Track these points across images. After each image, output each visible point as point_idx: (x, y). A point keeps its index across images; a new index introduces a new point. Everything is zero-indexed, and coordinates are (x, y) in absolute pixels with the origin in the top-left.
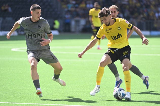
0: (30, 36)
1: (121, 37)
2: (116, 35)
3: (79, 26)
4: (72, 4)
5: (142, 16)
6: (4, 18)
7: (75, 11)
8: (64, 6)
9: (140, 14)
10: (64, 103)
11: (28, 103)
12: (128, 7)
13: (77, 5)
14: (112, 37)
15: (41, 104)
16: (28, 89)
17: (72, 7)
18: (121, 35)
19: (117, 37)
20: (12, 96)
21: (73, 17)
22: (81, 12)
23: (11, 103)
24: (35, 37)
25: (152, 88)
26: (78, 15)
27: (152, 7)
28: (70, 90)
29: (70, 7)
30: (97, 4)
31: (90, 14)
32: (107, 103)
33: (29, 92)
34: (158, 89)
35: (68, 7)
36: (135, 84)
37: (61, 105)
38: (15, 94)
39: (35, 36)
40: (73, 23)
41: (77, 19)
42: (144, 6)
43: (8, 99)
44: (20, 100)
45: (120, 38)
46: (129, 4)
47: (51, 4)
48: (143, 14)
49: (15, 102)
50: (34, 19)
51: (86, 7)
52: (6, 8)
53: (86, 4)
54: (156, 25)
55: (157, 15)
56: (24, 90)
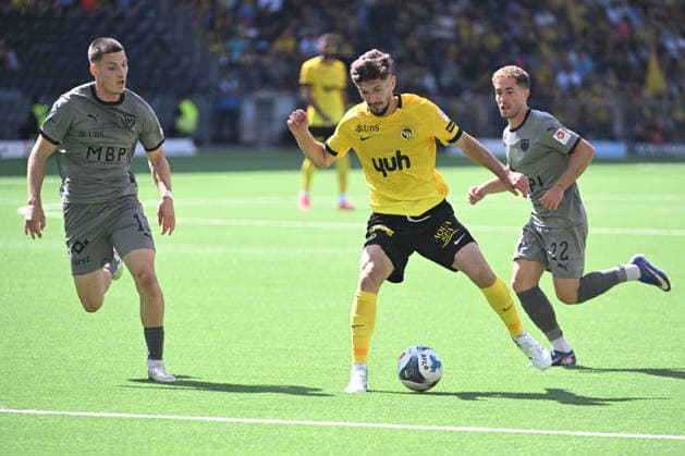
0: (94, 152)
1: (408, 166)
2: (390, 156)
3: (270, 120)
4: (246, 38)
7: (257, 65)
8: (215, 47)
10: (213, 412)
12: (453, 49)
13: (263, 44)
14: (373, 160)
15: (128, 416)
17: (245, 52)
18: (406, 158)
19: (391, 165)
21: (248, 88)
22: (278, 69)
23: (14, 411)
26: (266, 80)
27: (545, 50)
28: (237, 363)
29: (238, 50)
30: (328, 40)
31: (303, 79)
32: (377, 412)
33: (84, 370)
35: (229, 52)
36: (480, 339)
37: (205, 418)
38: (32, 376)
40: (249, 110)
41: (264, 94)
42: (515, 48)
44: (50, 399)
45: (401, 168)
46: (458, 40)
47: (167, 38)
49: (33, 408)
50: (106, 91)
51: (297, 50)
53: (298, 40)
55: (562, 79)
56: (64, 363)
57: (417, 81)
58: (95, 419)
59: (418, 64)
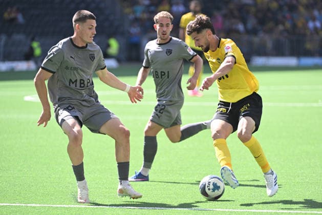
0: (73, 83)
4: (143, 5)
5: (281, 27)
6: (9, 35)
7: (149, 19)
8: (127, 10)
9: (277, 23)
11: (58, 204)
12: (253, 10)
13: (153, 8)
16: (58, 176)
17: (144, 12)
20: (26, 191)
21: (145, 31)
23: (24, 205)
24: (82, 85)
25: (302, 171)
27: (302, 9)
29: (139, 11)
31: (182, 25)
34: (314, 173)
35: (134, 12)
38: (32, 186)
39: (83, 83)
42: (286, 8)
43: (18, 197)
44: (42, 198)
46: (255, 5)
47: (102, 5)
48: (283, 24)
49: (33, 203)
52: (13, 15)
54: (308, 46)
55: (311, 25)
56: (49, 179)
57: (234, 27)
58: (67, 208)
59: (234, 17)
